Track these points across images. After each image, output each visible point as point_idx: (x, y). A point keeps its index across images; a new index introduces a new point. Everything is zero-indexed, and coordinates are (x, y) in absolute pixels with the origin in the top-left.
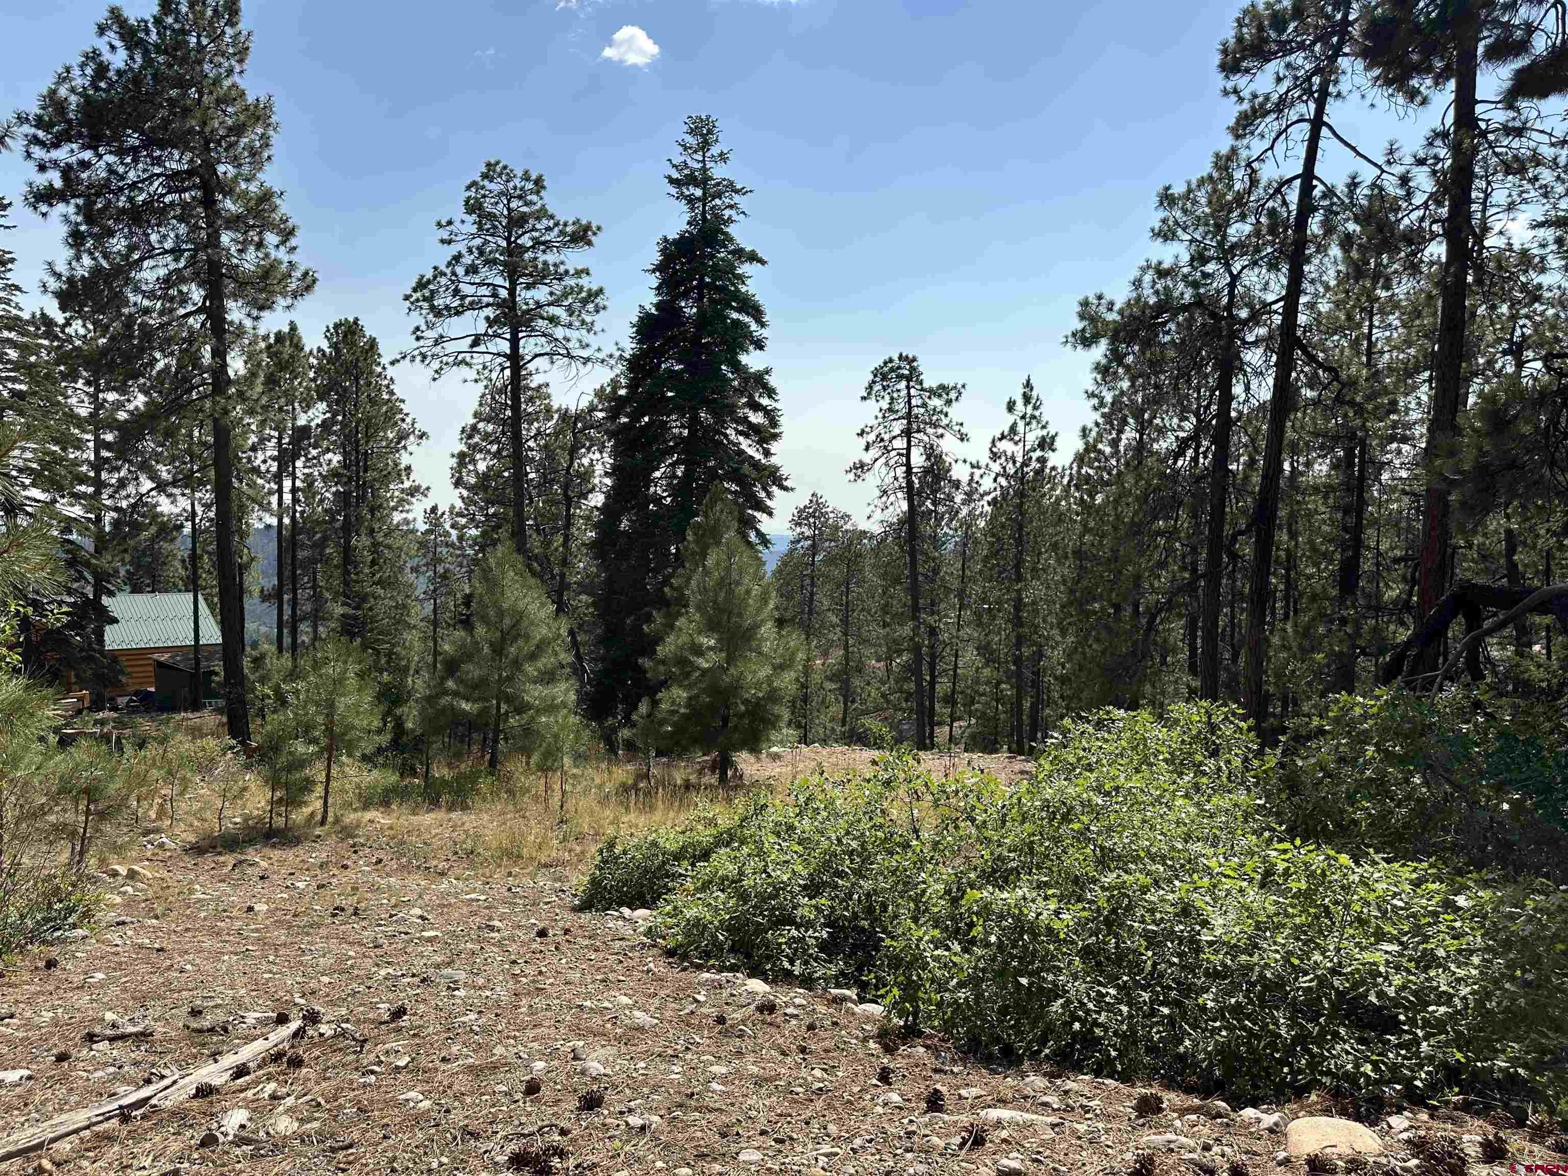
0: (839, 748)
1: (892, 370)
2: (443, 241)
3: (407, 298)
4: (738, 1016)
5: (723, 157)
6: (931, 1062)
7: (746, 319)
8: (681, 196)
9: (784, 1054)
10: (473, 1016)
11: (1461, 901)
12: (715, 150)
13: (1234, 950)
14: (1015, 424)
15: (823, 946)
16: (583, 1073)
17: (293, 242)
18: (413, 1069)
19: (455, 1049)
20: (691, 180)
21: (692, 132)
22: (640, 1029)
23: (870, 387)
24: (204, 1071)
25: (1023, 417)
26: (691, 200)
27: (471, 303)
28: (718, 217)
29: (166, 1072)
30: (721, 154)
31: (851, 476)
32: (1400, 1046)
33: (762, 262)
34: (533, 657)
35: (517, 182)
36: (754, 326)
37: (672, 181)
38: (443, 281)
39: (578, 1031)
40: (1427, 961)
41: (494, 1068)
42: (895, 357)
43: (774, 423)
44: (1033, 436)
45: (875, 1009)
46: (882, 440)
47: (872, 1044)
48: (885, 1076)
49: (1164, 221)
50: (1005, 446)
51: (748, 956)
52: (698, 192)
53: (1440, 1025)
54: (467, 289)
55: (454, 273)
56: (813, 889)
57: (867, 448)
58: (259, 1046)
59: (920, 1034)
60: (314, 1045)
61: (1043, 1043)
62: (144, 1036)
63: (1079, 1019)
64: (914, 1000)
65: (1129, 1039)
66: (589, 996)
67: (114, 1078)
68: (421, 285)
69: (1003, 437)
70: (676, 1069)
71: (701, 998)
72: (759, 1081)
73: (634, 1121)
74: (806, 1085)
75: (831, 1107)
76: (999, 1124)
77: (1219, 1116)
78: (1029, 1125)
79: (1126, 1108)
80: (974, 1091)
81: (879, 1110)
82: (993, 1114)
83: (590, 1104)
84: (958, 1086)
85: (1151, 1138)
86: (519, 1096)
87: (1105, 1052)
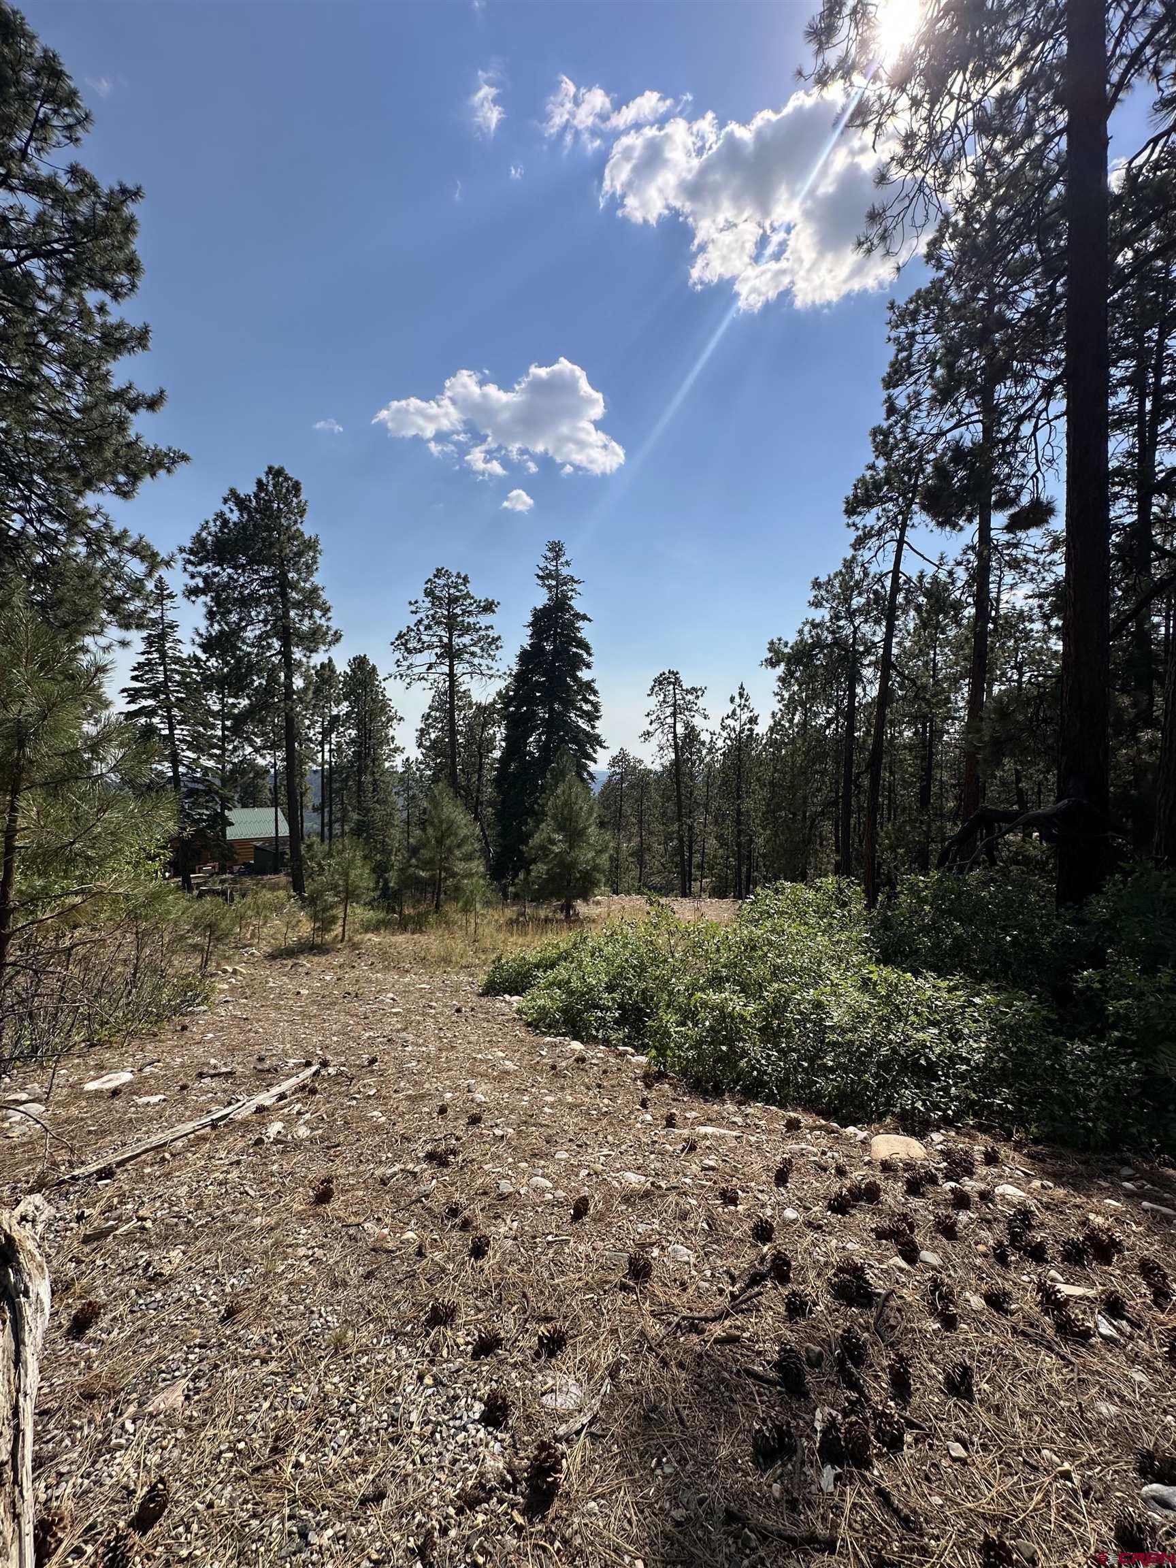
0: (634, 896)
1: (664, 679)
2: (412, 612)
3: (392, 644)
4: (564, 1064)
5: (567, 563)
6: (671, 1094)
7: (581, 652)
8: (544, 585)
9: (588, 1088)
10: (414, 1063)
11: (977, 1000)
12: (563, 560)
13: (844, 1032)
14: (735, 709)
15: (616, 1021)
16: (472, 1100)
17: (329, 615)
18: (377, 1097)
19: (402, 1084)
20: (549, 576)
21: (550, 550)
22: (507, 1073)
23: (652, 689)
24: (261, 1097)
25: (739, 706)
26: (549, 587)
27: (428, 646)
28: (565, 597)
29: (240, 1097)
31: (642, 739)
32: (938, 1090)
33: (590, 620)
34: (459, 846)
35: (453, 579)
36: (585, 656)
37: (539, 577)
38: (413, 634)
39: (472, 1073)
40: (955, 1037)
41: (423, 1097)
42: (667, 672)
43: (597, 710)
44: (745, 716)
45: (643, 1059)
46: (660, 719)
47: (639, 1083)
48: (644, 1104)
49: (816, 597)
50: (729, 722)
51: (574, 1027)
52: (554, 583)
53: (963, 1076)
54: (425, 638)
55: (418, 630)
56: (610, 988)
57: (651, 724)
58: (293, 1081)
59: (667, 1076)
60: (324, 1080)
61: (736, 1083)
62: (230, 1074)
63: (756, 1069)
64: (664, 1056)
65: (784, 1083)
66: (480, 1052)
67: (211, 1100)
68: (400, 636)
69: (728, 717)
70: (526, 1098)
71: (544, 1053)
72: (572, 1107)
73: (498, 1132)
74: (598, 1109)
75: (611, 1124)
76: (705, 1137)
77: (833, 1132)
78: (723, 1137)
79: (780, 1126)
80: (694, 1114)
81: (639, 1125)
82: (703, 1130)
83: (475, 1120)
84: (685, 1111)
85: (793, 1146)
86: (435, 1115)
87: (771, 1090)
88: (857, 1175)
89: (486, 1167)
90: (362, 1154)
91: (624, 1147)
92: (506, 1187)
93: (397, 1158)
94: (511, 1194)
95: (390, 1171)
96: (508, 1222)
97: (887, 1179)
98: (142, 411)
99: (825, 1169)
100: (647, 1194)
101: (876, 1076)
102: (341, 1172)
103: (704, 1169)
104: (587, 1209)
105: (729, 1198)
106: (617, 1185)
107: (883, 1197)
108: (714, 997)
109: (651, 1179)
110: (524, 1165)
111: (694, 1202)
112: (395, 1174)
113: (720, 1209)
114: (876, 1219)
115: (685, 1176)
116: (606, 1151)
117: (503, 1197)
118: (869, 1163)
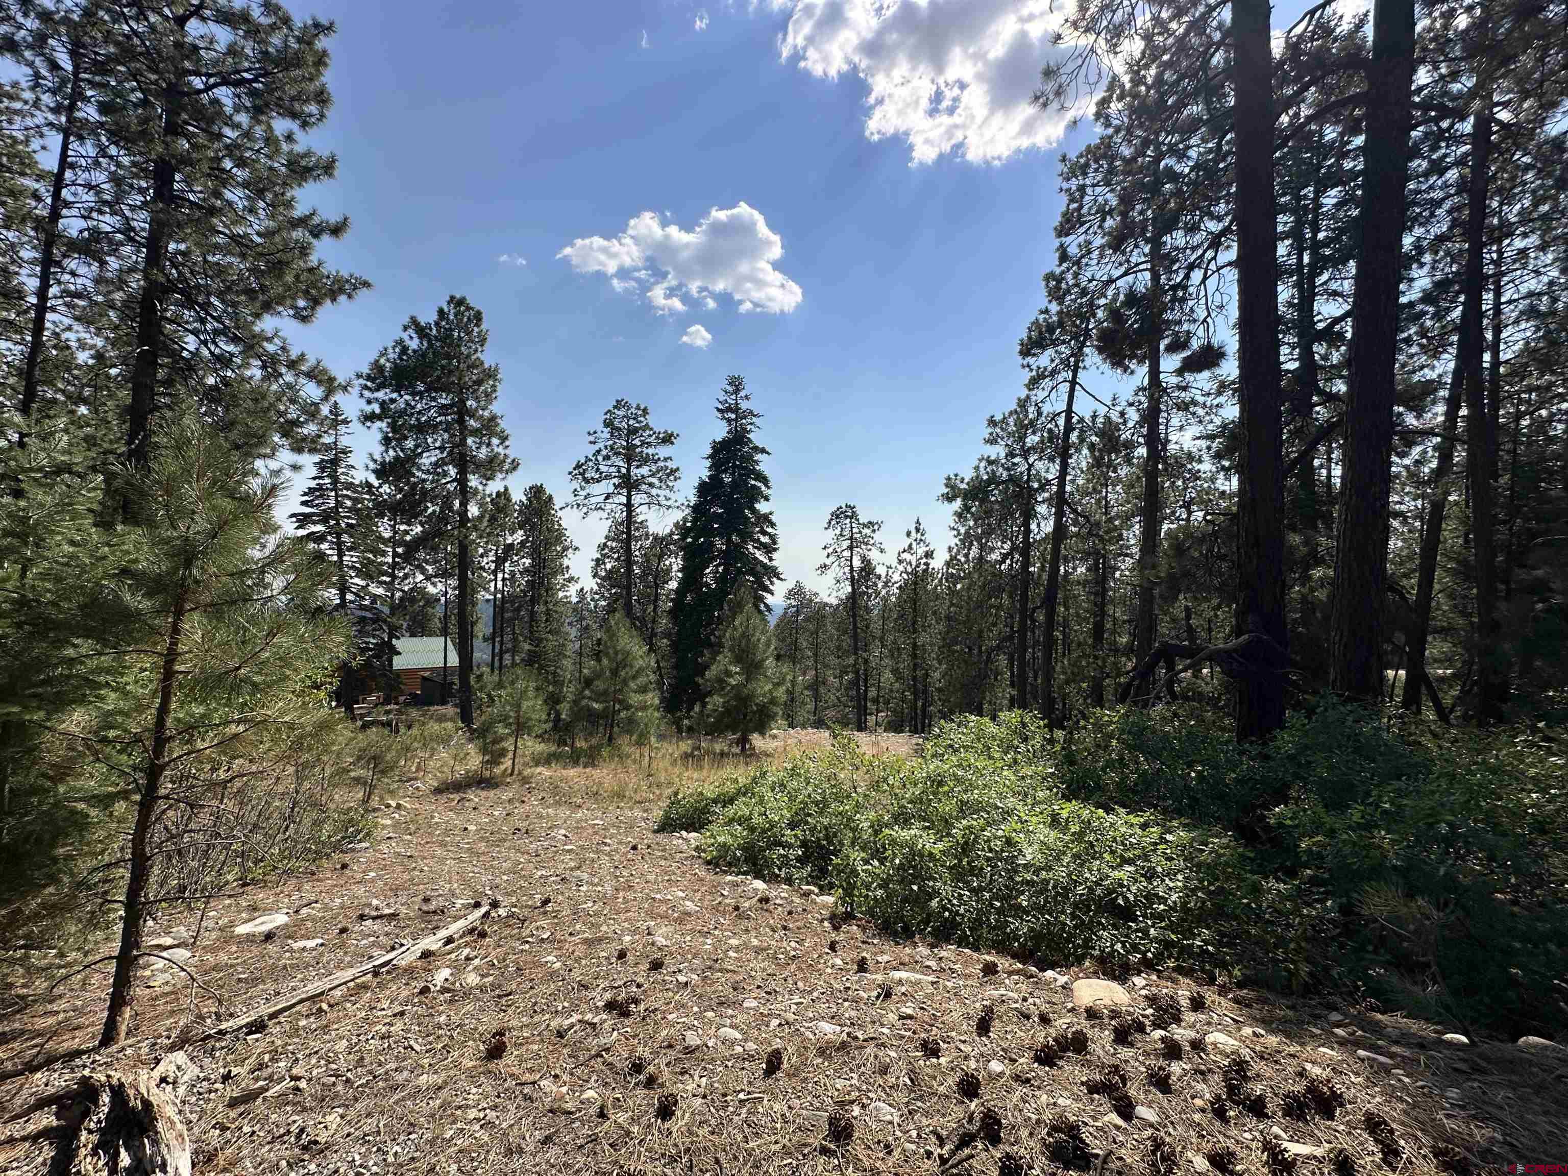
0: (810, 730)
1: (842, 513)
2: (591, 442)
3: (570, 473)
4: (747, 905)
5: (747, 397)
6: (860, 935)
7: (760, 484)
8: (723, 418)
9: (774, 931)
10: (590, 904)
11: (1169, 837)
12: (743, 394)
13: (1038, 869)
14: (911, 543)
15: (798, 859)
16: (653, 944)
17: (507, 443)
18: (551, 940)
19: (577, 927)
20: (729, 409)
21: (730, 384)
22: (689, 914)
23: (829, 522)
24: (427, 941)
25: (915, 540)
26: (729, 421)
27: (606, 476)
28: (744, 431)
29: (404, 942)
31: (819, 572)
32: (1137, 931)
33: (768, 453)
34: (634, 678)
35: (633, 410)
36: (764, 488)
37: (718, 410)
38: (591, 464)
39: (651, 915)
40: (1150, 875)
41: (600, 940)
42: (843, 506)
43: (775, 543)
44: (921, 551)
45: (829, 900)
46: (836, 552)
47: (826, 924)
48: (833, 947)
49: (991, 434)
50: (906, 556)
51: (755, 864)
52: (733, 416)
53: (1160, 917)
54: (603, 468)
55: (597, 460)
56: (792, 825)
57: (828, 557)
58: (461, 923)
59: (854, 918)
60: (495, 923)
61: (927, 924)
62: (393, 916)
63: (948, 910)
64: (851, 895)
65: (977, 923)
66: (659, 891)
67: (373, 945)
68: (578, 466)
69: (904, 551)
70: (709, 941)
71: (725, 893)
72: (758, 951)
73: (682, 979)
74: (786, 953)
75: (800, 969)
76: (900, 982)
77: (1032, 976)
78: (918, 982)
79: (977, 970)
80: (886, 958)
81: (829, 970)
82: (897, 975)
83: (656, 966)
84: (876, 954)
85: (992, 992)
86: (613, 960)
87: (965, 932)
88: (1062, 1023)
89: (670, 1017)
90: (535, 1003)
91: (815, 994)
92: (692, 1039)
93: (575, 1008)
94: (698, 1047)
95: (567, 1022)
96: (696, 1078)
97: (1093, 1027)
98: (326, 238)
99: (1028, 1017)
100: (843, 1046)
101: (1073, 916)
102: (514, 1023)
103: (902, 1018)
104: (780, 1063)
105: (931, 1050)
106: (811, 1036)
107: (1091, 1047)
108: (905, 834)
109: (847, 1029)
110: (710, 1014)
111: (893, 1054)
112: (572, 1026)
113: (921, 1062)
114: (1086, 1071)
115: (882, 1025)
116: (796, 999)
117: (689, 1051)
118: (1072, 1010)
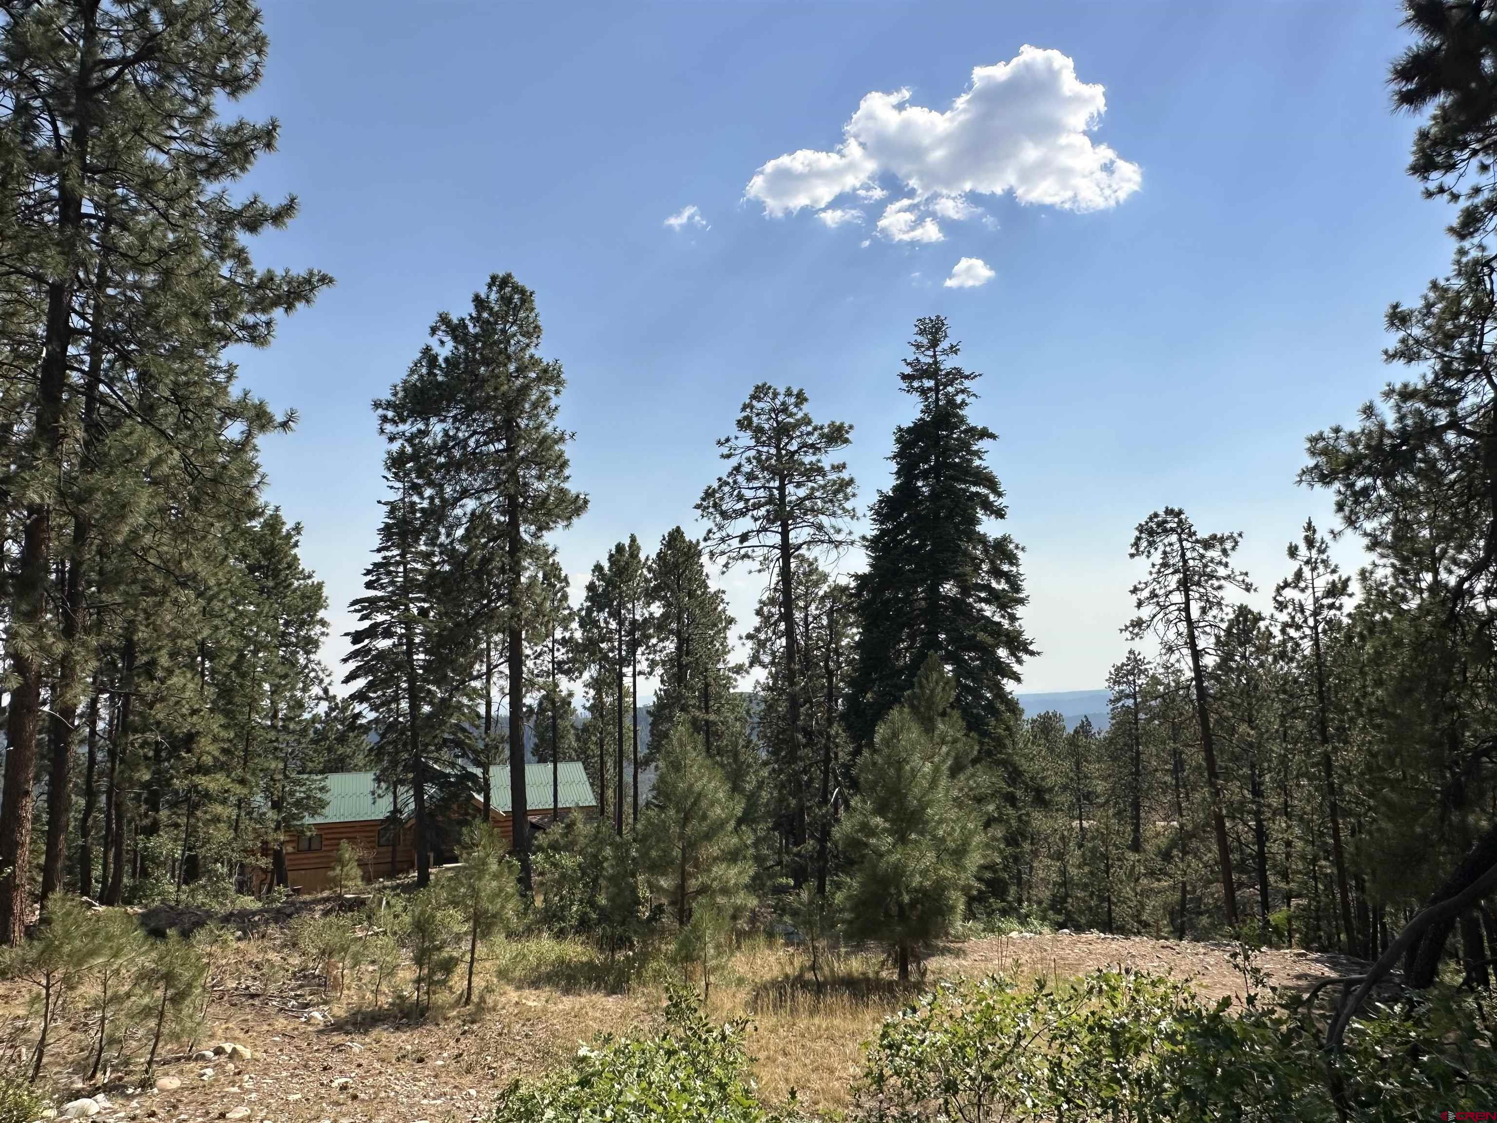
0: (1094, 935)
1: (1159, 525)
2: (722, 456)
3: (698, 507)
5: (954, 350)
7: (984, 491)
8: (911, 390)
12: (944, 345)
14: (1300, 570)
17: (567, 472)
20: (922, 372)
21: (922, 332)
23: (1136, 544)
25: (1307, 562)
26: (923, 392)
27: (754, 505)
28: (951, 402)
30: (952, 347)
31: (1128, 635)
33: (993, 436)
35: (781, 398)
36: (992, 497)
37: (904, 377)
38: (726, 489)
42: (1161, 512)
43: (1016, 588)
44: (1322, 583)
46: (1156, 596)
50: (1289, 593)
52: (930, 383)
54: (749, 494)
55: (735, 482)
57: (1140, 604)
68: (709, 494)
69: (1286, 585)
